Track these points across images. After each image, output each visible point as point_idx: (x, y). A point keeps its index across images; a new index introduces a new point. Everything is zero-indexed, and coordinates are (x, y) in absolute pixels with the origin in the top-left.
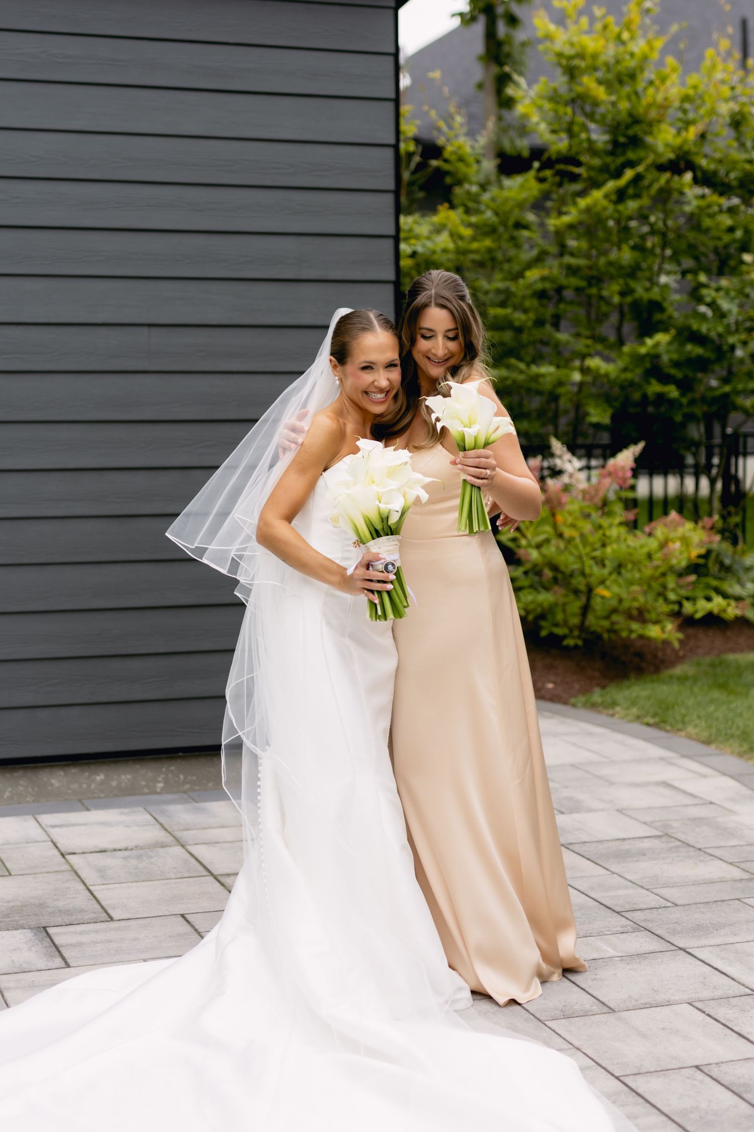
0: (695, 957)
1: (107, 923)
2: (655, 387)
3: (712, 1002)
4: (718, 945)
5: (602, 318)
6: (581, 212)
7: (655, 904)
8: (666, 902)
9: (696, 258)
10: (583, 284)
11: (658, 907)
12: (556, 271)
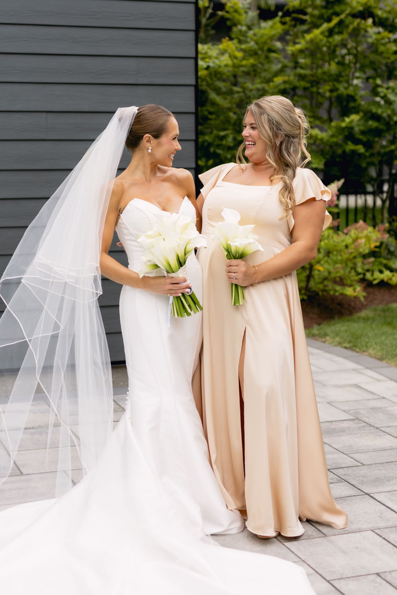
0: (375, 499)
1: (19, 477)
2: (350, 147)
3: (386, 529)
4: (389, 492)
5: (319, 105)
6: (307, 42)
7: (350, 464)
8: (357, 463)
9: (375, 70)
10: (308, 85)
11: (353, 466)
12: (292, 78)
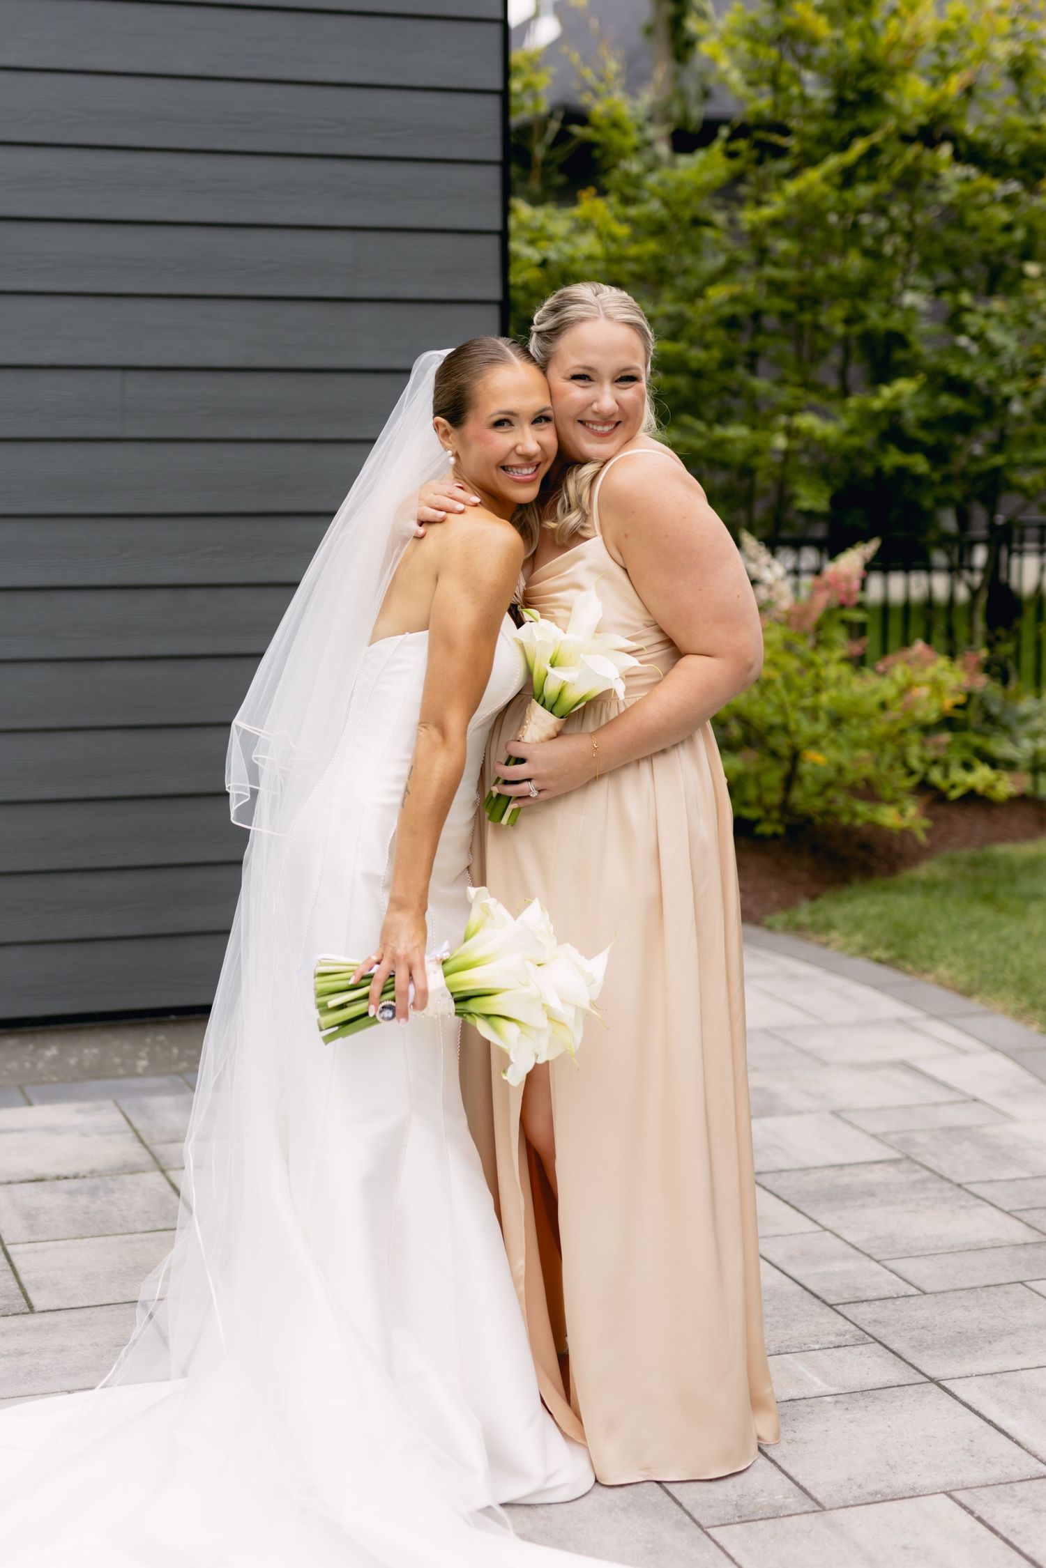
0: (955, 1397)
1: (22, 1318)
2: (893, 458)
4: (992, 1374)
5: (819, 356)
6: (789, 201)
7: (892, 1291)
8: (911, 1287)
9: (957, 270)
10: (790, 306)
11: (896, 1296)
12: (750, 288)
